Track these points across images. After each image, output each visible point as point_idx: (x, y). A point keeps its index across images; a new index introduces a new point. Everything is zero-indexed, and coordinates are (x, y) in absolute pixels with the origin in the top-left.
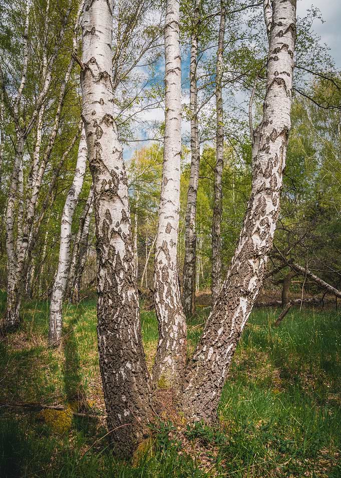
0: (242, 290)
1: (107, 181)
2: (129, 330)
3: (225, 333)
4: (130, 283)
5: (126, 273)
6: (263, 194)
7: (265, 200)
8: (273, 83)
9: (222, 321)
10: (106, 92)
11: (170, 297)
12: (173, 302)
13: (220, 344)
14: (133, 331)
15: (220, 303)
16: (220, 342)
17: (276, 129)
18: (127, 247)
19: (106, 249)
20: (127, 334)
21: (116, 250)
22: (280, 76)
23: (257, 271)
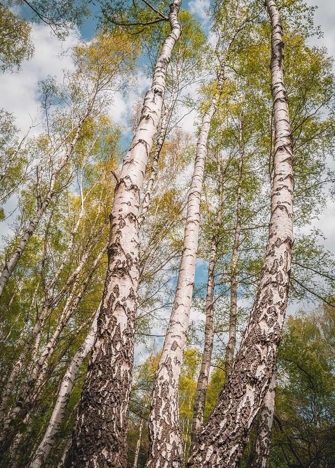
0: (248, 375)
1: (122, 261)
2: (114, 409)
3: (229, 427)
4: (125, 357)
5: (123, 346)
6: (270, 286)
7: (271, 292)
8: (276, 208)
9: (225, 412)
10: (134, 198)
11: (167, 413)
12: (170, 419)
13: (221, 441)
14: (119, 412)
15: (224, 392)
16: (223, 438)
17: (280, 238)
18: (130, 322)
19: (108, 320)
20: (111, 413)
21: (118, 321)
22: (282, 204)
23: (265, 359)
